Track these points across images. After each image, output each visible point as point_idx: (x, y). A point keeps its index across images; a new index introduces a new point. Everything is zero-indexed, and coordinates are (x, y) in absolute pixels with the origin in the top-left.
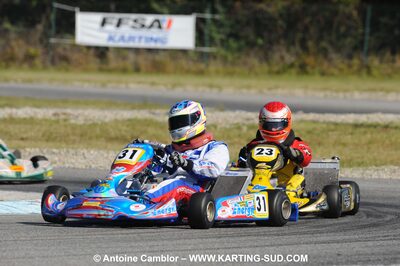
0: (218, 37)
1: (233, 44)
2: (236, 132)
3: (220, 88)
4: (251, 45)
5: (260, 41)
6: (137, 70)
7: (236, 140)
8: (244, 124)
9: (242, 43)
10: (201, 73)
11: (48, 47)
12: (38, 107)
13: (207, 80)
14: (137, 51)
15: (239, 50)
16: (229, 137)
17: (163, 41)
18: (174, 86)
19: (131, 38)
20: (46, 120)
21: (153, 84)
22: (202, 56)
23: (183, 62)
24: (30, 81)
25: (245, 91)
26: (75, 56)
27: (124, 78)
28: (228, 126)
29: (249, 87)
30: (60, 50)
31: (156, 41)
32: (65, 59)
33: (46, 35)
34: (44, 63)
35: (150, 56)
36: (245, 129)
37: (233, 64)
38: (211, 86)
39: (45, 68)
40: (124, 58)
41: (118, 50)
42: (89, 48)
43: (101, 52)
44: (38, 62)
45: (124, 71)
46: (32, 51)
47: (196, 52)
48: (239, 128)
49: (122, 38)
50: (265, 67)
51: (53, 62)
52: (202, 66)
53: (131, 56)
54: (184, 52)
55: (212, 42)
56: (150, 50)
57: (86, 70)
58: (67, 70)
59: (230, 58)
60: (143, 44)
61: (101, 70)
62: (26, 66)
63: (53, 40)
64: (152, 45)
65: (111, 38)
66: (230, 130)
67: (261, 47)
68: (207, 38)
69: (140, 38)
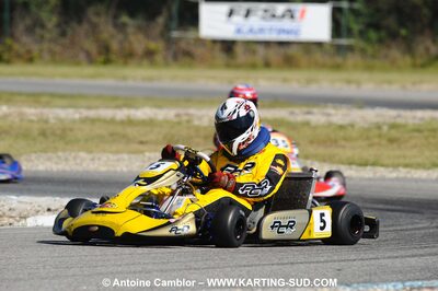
0: (356, 27)
1: (373, 35)
2: (376, 132)
3: (359, 83)
4: (394, 36)
5: (403, 32)
6: (267, 65)
7: (376, 140)
8: (384, 123)
9: (383, 34)
10: (337, 67)
11: (169, 42)
12: (159, 107)
13: (344, 75)
14: (267, 44)
15: (380, 41)
16: (368, 138)
17: (296, 32)
18: (309, 82)
19: (261, 30)
20: (167, 121)
21: (285, 80)
22: (339, 49)
23: (318, 56)
24: (150, 79)
25: (386, 87)
26: (199, 51)
27: (253, 74)
28: (366, 126)
29: (390, 82)
30: (183, 45)
31: (288, 32)
32: (188, 54)
33: (167, 28)
34: (165, 59)
35: (282, 50)
36: (385, 128)
37: (373, 57)
38: (349, 82)
39: (167, 64)
40: (254, 53)
41: (248, 43)
42: (215, 42)
43: (228, 46)
44: (159, 58)
45: (253, 66)
46: (153, 45)
47: (332, 45)
48: (379, 127)
49: (251, 31)
50: (408, 60)
51: (175, 58)
52: (339, 60)
53: (261, 50)
54: (319, 44)
55: (350, 33)
56: (281, 44)
57: (212, 66)
58: (190, 66)
59: (370, 50)
60: (274, 37)
61: (228, 66)
62: (145, 62)
63: (175, 34)
64: (284, 37)
65: (239, 31)
66: (368, 130)
67: (404, 38)
68: (344, 29)
69: (271, 30)
